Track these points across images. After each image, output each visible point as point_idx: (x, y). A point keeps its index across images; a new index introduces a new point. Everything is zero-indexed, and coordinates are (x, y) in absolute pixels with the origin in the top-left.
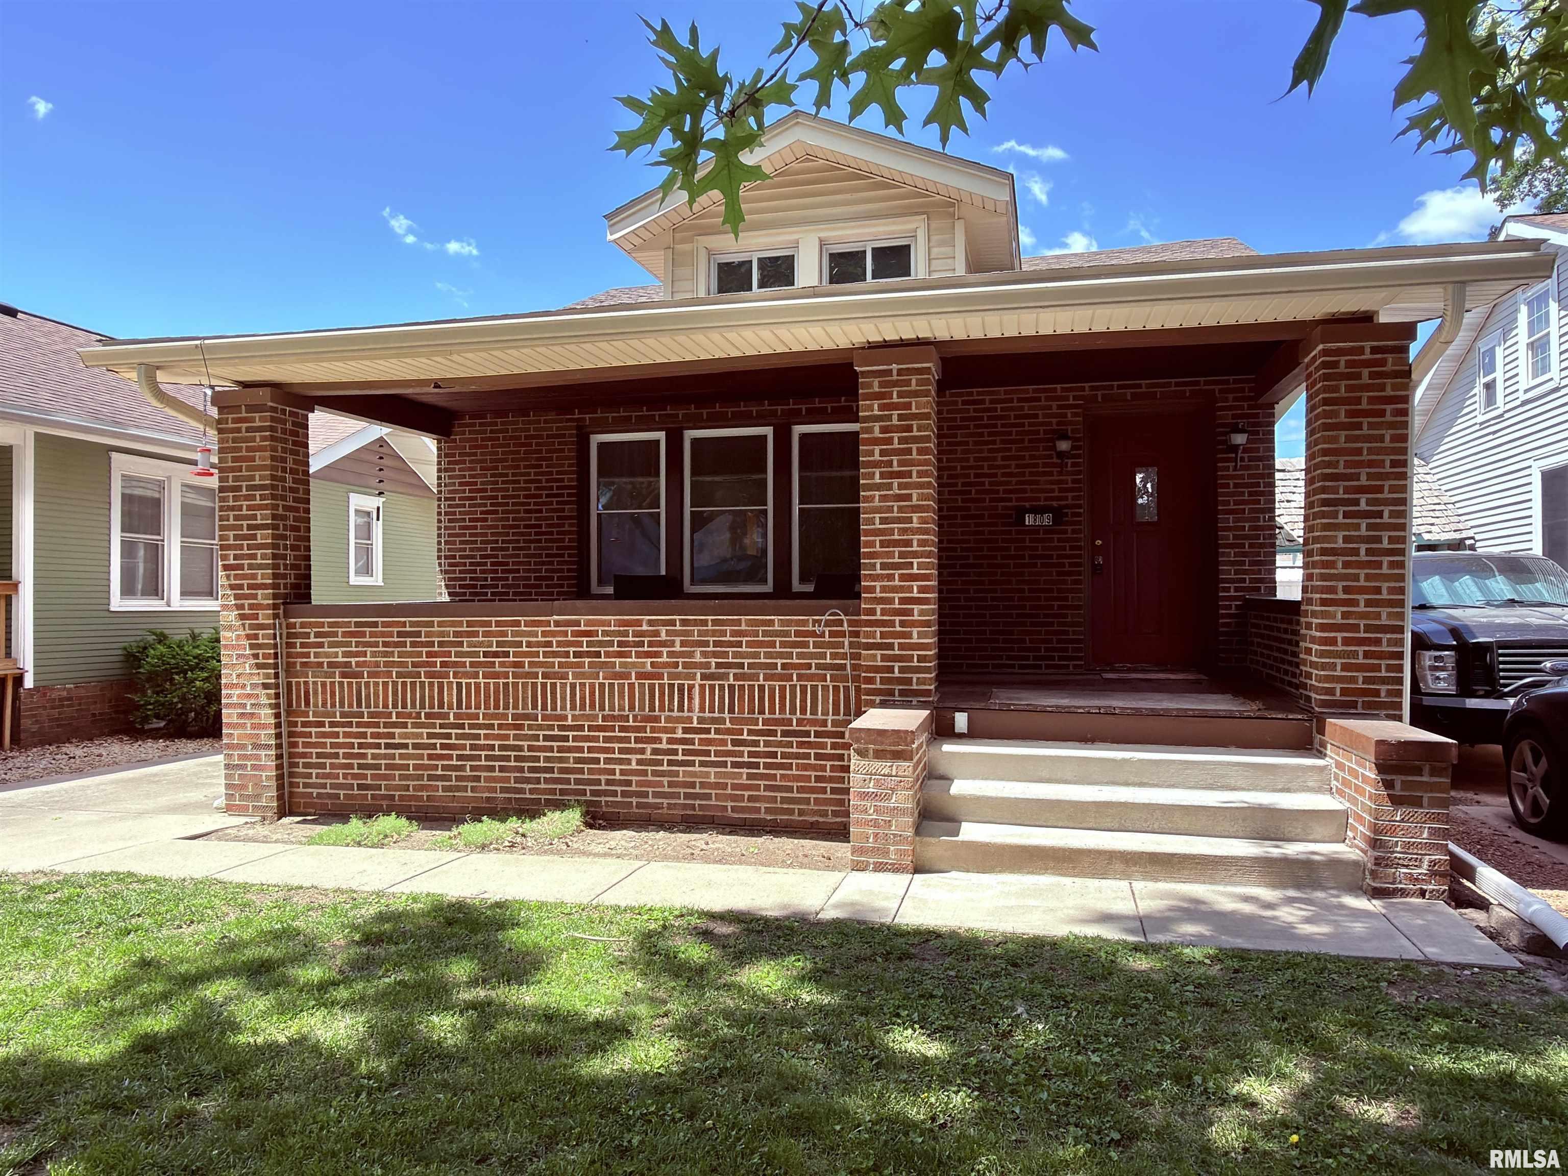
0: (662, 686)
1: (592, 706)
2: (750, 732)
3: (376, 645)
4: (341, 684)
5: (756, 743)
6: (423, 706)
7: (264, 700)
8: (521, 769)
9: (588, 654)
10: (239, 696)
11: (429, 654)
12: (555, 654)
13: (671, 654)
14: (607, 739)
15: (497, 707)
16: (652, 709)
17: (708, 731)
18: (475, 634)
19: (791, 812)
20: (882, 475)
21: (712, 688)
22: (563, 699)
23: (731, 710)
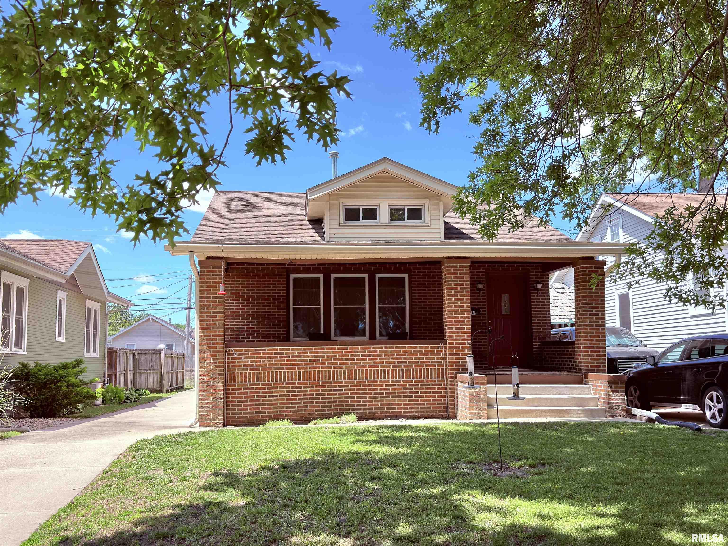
0: (378, 370)
1: (352, 378)
2: (409, 385)
3: (265, 357)
4: (249, 373)
5: (411, 389)
6: (284, 380)
7: (218, 380)
8: (324, 402)
9: (351, 359)
10: (207, 379)
11: (287, 361)
12: (338, 360)
13: (381, 359)
14: (358, 390)
15: (315, 379)
16: (374, 378)
17: (394, 385)
18: (306, 353)
19: (424, 412)
20: (455, 299)
21: (396, 370)
22: (341, 375)
23: (403, 378)
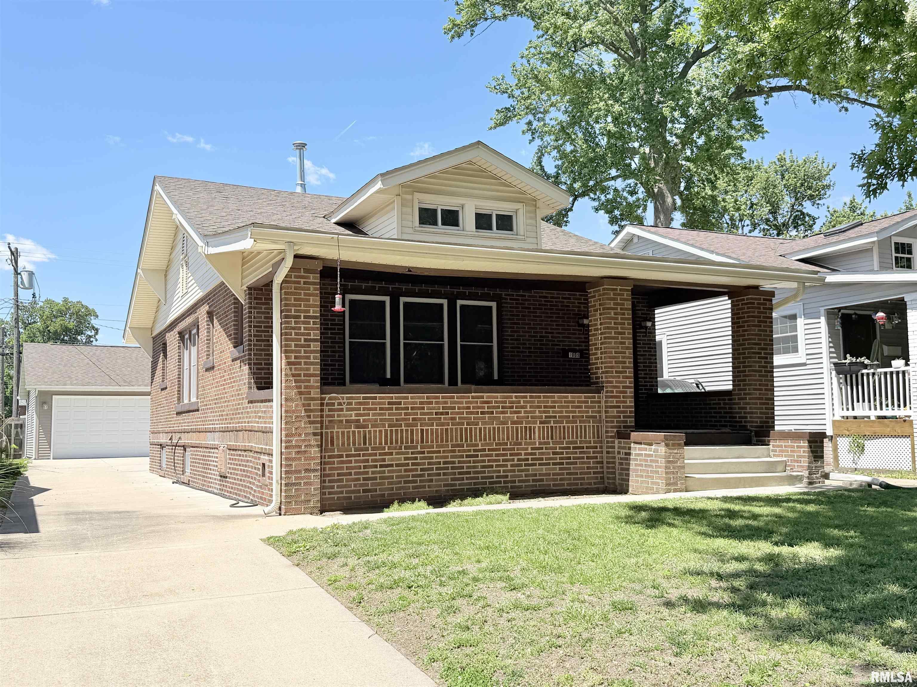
0: (521, 427)
1: (490, 439)
2: (560, 448)
3: (375, 409)
4: (354, 432)
5: (562, 453)
6: (402, 443)
7: (313, 443)
8: (454, 474)
9: (488, 413)
10: (296, 441)
11: (406, 414)
12: (472, 413)
13: (526, 412)
14: (497, 455)
15: (442, 441)
16: (517, 439)
17: (542, 448)
18: (431, 403)
19: (577, 484)
21: (543, 427)
22: (476, 436)
23: (552, 438)
